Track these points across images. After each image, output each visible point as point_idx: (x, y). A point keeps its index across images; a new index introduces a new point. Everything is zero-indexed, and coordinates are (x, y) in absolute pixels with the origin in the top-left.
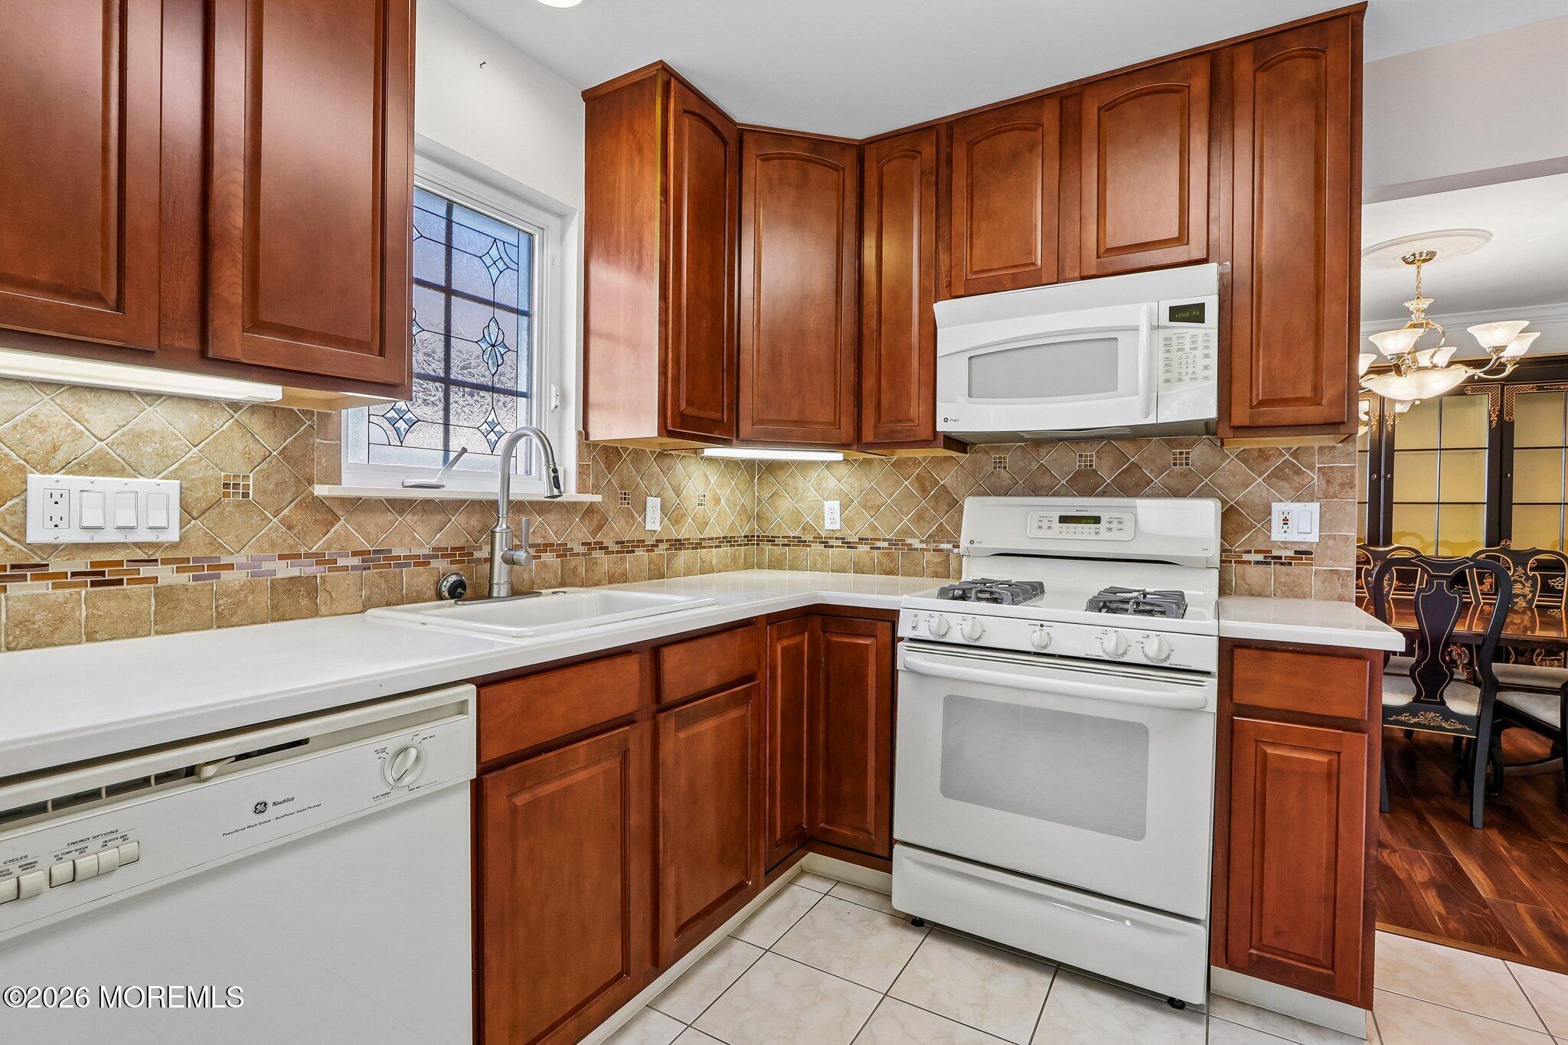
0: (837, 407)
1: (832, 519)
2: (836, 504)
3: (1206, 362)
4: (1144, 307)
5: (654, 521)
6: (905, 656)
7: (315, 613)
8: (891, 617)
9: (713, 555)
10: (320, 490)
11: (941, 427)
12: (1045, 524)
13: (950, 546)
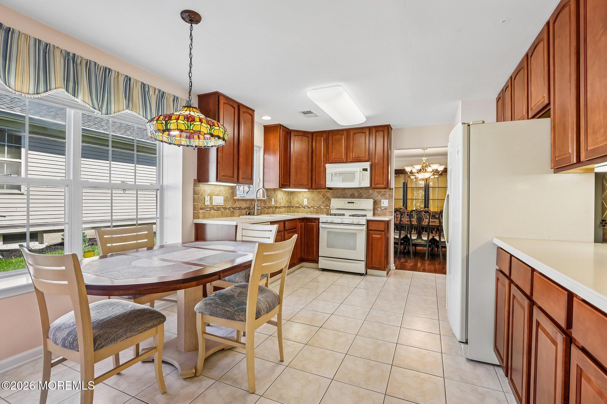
0: (308, 181)
1: (305, 203)
2: (306, 200)
3: (368, 178)
4: (359, 168)
5: (273, 203)
6: (321, 225)
7: (234, 216)
8: (318, 219)
9: (282, 210)
10: (235, 198)
11: (327, 186)
12: (345, 203)
13: (329, 208)
